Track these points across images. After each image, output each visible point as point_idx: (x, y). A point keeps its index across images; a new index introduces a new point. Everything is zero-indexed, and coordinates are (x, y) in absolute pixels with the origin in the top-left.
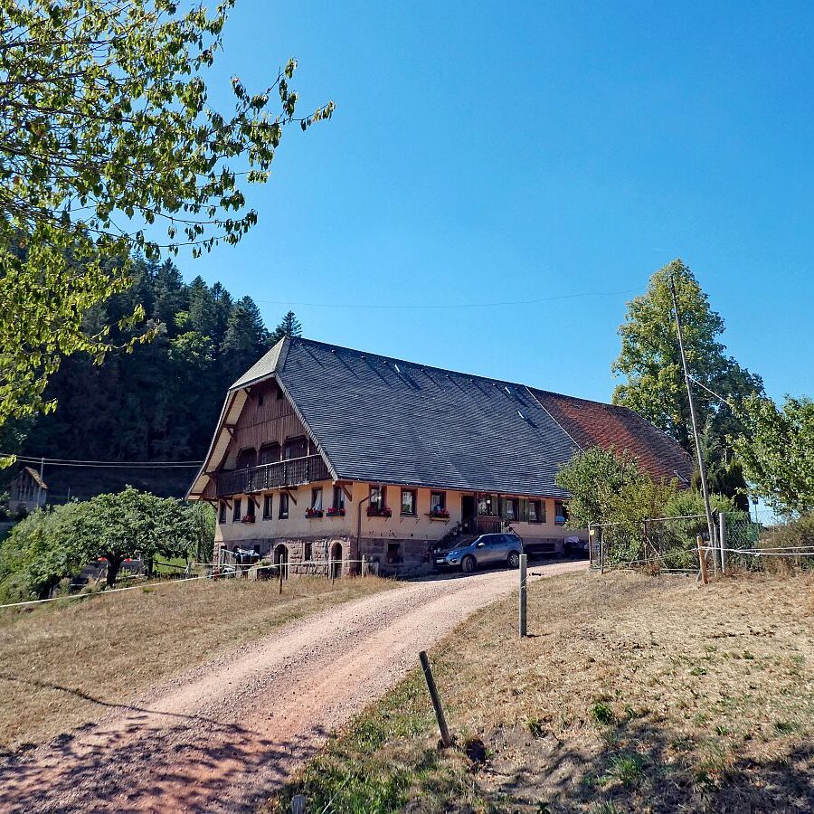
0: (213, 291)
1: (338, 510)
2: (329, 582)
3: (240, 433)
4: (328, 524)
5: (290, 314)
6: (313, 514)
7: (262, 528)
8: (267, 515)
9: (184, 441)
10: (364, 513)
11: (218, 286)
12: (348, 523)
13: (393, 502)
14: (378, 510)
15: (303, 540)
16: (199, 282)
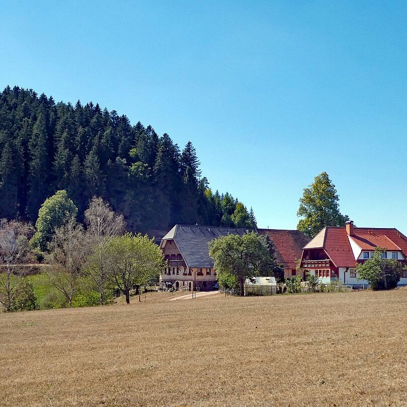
0: (147, 130)
1: (190, 274)
2: (189, 292)
3: (165, 251)
4: (188, 277)
5: (189, 143)
6: (185, 274)
7: (173, 277)
8: (174, 273)
9: (139, 219)
10: (196, 275)
11: (149, 127)
12: (192, 277)
13: (204, 272)
14: (200, 274)
15: (183, 281)
16: (139, 126)
